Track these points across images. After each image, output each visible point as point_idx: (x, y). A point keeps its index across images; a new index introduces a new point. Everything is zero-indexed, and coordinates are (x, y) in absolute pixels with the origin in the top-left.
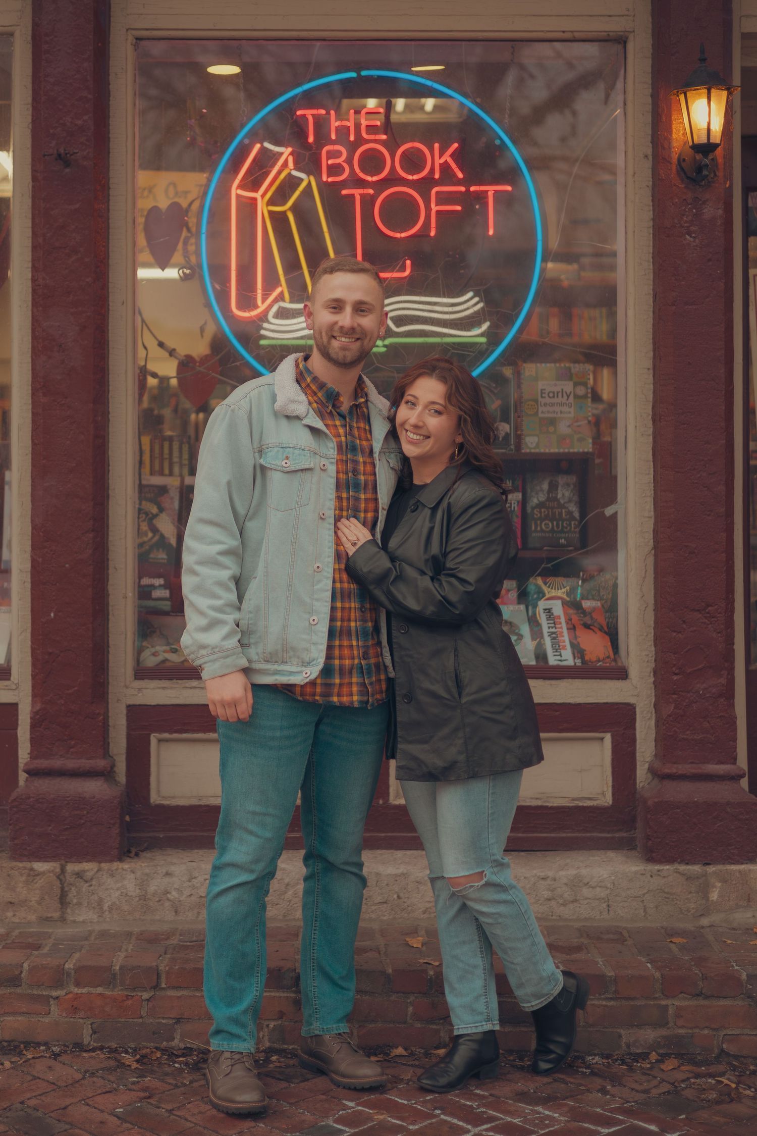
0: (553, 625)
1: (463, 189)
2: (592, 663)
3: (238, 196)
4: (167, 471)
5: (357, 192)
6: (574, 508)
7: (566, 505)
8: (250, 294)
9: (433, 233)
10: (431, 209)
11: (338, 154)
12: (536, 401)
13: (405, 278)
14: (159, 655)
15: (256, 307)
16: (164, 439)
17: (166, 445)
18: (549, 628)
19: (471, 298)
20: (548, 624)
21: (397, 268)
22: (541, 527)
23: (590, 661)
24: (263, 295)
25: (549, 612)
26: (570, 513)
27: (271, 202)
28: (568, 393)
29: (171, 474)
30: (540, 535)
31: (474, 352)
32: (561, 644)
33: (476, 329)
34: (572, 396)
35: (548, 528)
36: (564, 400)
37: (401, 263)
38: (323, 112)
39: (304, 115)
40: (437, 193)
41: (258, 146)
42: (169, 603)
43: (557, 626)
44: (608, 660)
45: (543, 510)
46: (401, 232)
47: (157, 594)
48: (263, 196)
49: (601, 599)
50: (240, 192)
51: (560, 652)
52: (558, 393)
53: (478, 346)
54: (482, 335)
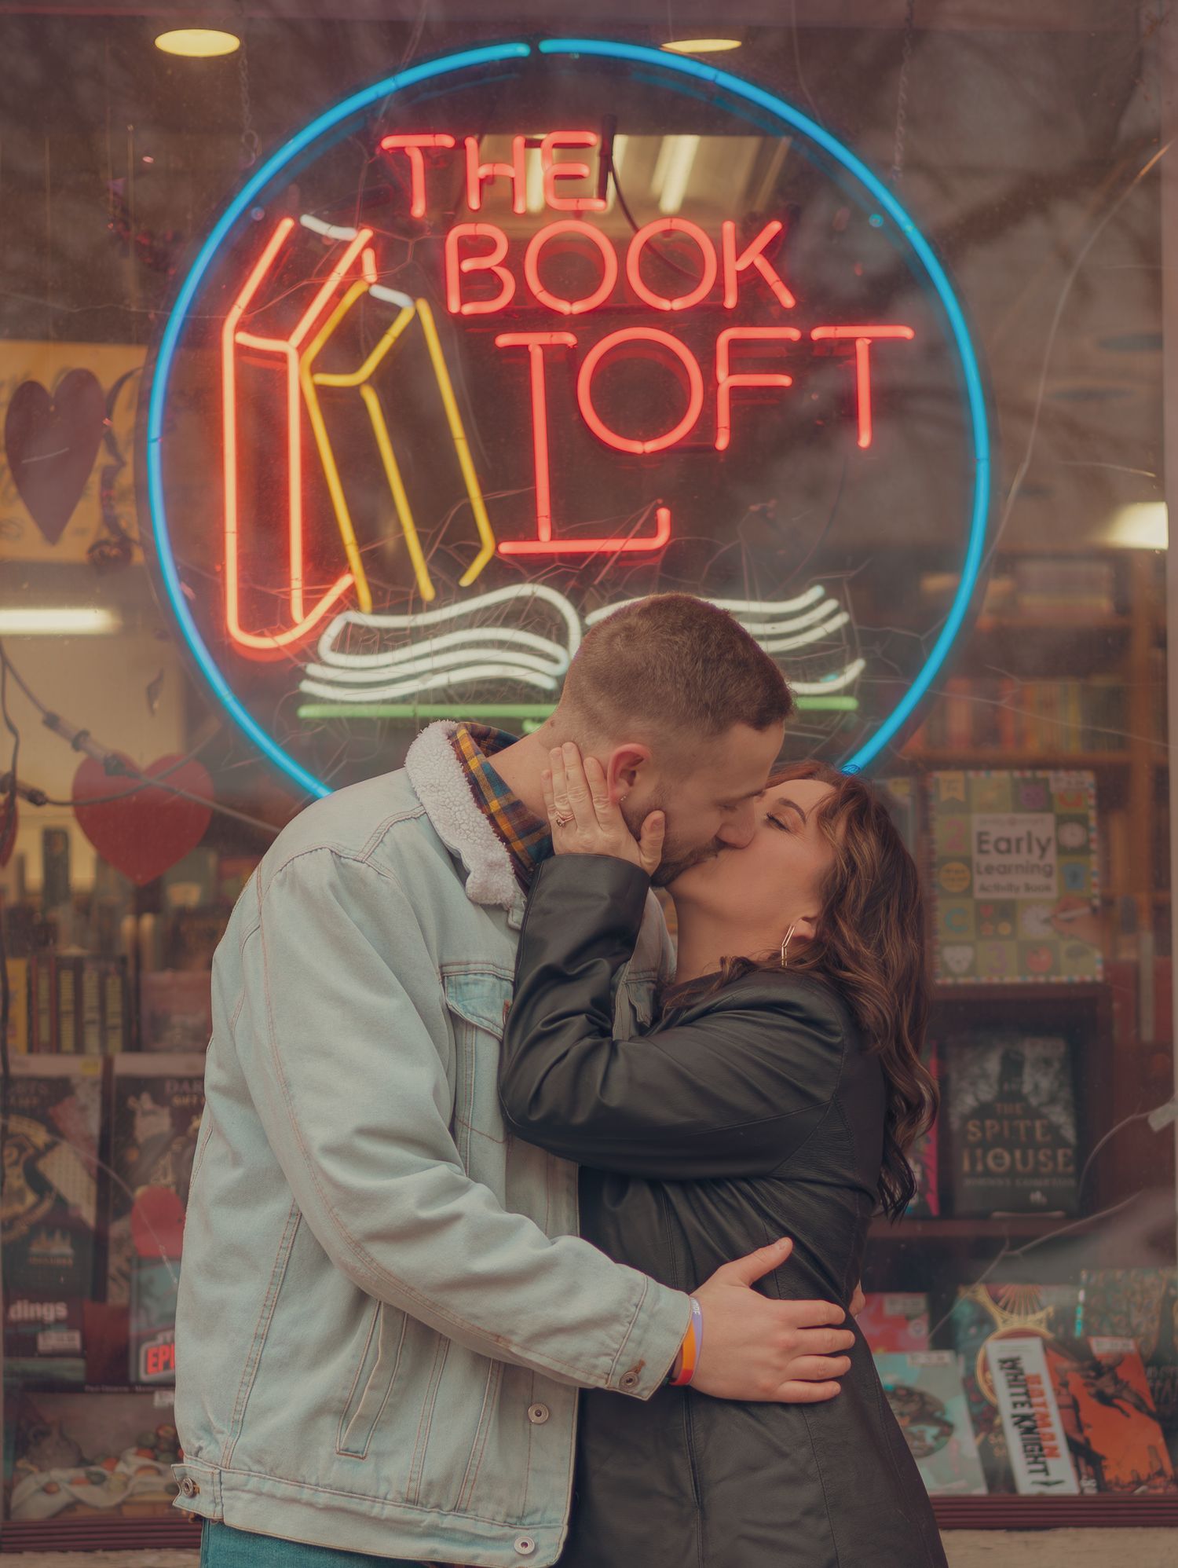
0: (1023, 1399)
1: (794, 334)
2: (1123, 1487)
3: (240, 350)
4: (68, 1042)
5: (534, 341)
6: (1061, 1117)
7: (1044, 1110)
8: (274, 592)
9: (722, 443)
10: (718, 384)
11: (486, 247)
12: (967, 861)
13: (658, 551)
14: (59, 1490)
15: (290, 624)
16: (59, 965)
17: (67, 980)
18: (1015, 1405)
19: (820, 602)
20: (1013, 1395)
21: (638, 527)
22: (985, 1165)
23: (1117, 1484)
24: (306, 593)
25: (1013, 1367)
26: (1052, 1129)
27: (319, 365)
28: (1043, 841)
29: (80, 1048)
30: (981, 1182)
31: (827, 733)
32: (1045, 1444)
33: (831, 677)
34: (1052, 851)
35: (1000, 1165)
36: (1035, 858)
37: (647, 514)
38: (448, 141)
39: (401, 150)
40: (733, 343)
41: (287, 224)
42: (80, 1363)
43: (1035, 1400)
44: (1159, 1481)
45: (988, 1123)
46: (644, 439)
47: (49, 1341)
48: (302, 348)
49: (1133, 1334)
50: (244, 338)
51: (1044, 1463)
52: (1019, 840)
53: (839, 717)
54: (847, 691)
